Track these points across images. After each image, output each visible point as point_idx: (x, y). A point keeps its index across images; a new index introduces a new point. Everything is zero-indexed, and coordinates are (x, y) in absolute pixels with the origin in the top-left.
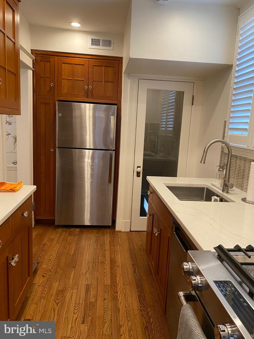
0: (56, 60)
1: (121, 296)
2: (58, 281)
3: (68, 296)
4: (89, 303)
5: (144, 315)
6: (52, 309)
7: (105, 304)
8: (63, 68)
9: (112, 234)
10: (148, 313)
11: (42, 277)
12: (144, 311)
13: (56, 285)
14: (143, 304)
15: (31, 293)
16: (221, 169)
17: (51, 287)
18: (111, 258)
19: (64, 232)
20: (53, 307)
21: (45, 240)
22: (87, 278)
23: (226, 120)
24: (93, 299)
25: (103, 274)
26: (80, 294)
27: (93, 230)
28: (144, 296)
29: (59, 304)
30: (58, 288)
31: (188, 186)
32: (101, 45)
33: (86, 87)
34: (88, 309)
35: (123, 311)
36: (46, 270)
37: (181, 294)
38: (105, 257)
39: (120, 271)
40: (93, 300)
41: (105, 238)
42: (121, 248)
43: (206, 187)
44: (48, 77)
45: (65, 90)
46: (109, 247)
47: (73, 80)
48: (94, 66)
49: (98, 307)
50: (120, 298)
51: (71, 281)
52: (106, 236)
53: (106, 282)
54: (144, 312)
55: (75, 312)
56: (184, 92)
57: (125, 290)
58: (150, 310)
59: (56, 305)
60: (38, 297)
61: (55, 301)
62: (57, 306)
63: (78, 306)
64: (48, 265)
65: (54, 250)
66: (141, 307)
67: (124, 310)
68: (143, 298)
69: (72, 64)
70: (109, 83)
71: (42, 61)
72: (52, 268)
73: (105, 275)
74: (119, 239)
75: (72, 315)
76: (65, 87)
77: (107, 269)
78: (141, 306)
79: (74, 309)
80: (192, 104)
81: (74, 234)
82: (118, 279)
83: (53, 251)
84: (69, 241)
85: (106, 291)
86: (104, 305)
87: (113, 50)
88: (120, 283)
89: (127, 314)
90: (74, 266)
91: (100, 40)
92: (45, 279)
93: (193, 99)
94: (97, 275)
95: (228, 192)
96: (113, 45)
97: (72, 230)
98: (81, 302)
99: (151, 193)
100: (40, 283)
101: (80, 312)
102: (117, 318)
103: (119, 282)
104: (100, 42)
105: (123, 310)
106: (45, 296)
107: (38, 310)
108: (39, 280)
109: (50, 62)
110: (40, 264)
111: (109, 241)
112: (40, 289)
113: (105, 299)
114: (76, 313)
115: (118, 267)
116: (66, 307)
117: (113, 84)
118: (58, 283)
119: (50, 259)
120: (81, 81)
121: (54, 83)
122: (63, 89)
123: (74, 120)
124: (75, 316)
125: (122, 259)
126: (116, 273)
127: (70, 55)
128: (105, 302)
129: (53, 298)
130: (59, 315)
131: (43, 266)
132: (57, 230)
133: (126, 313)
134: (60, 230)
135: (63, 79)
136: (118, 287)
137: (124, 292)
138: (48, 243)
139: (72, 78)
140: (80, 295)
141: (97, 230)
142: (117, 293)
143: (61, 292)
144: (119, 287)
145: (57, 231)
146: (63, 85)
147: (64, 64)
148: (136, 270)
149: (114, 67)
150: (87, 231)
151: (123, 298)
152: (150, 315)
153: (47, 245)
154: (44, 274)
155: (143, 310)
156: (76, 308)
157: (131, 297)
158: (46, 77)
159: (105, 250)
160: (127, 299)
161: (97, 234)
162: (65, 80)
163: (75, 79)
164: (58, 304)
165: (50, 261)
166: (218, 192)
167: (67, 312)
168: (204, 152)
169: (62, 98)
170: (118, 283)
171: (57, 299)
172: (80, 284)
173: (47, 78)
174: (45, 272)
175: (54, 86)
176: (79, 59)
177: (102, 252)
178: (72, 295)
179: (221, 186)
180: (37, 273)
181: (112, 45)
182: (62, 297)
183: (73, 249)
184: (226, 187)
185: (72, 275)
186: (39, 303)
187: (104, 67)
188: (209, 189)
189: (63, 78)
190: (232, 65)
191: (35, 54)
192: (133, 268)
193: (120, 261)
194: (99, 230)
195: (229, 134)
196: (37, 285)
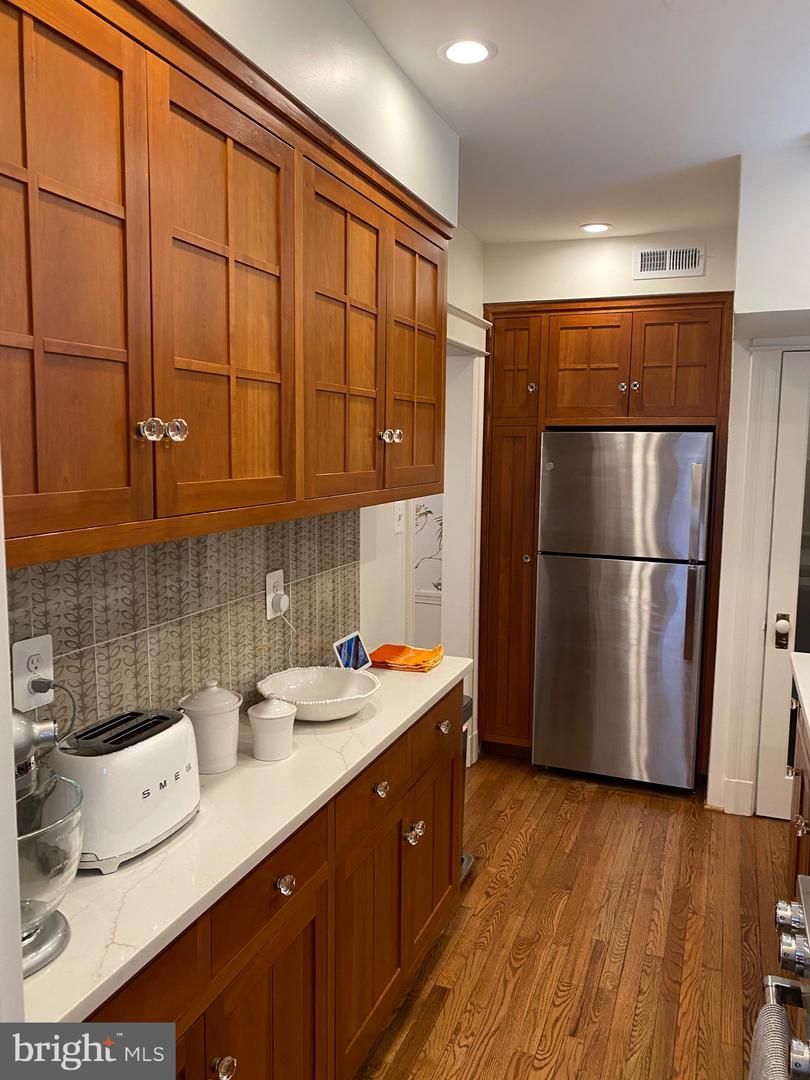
0: (545, 323)
1: (689, 996)
2: (523, 914)
3: (544, 956)
4: (595, 990)
6: (499, 980)
7: (639, 1005)
8: (562, 341)
9: (694, 816)
11: (485, 896)
13: (516, 923)
15: (456, 928)
17: (504, 926)
18: (678, 885)
19: (555, 789)
20: (503, 977)
21: (503, 802)
22: (600, 925)
24: (608, 984)
25: (648, 923)
26: (576, 960)
27: (636, 796)
29: (520, 971)
30: (520, 931)
32: (668, 267)
33: (623, 387)
34: (591, 1005)
35: (688, 1038)
36: (495, 880)
38: (660, 877)
39: (699, 928)
40: (609, 986)
41: (670, 824)
42: (713, 862)
44: (523, 370)
45: (565, 400)
46: (676, 851)
47: (588, 370)
48: (646, 325)
49: (618, 1007)
50: (687, 1000)
51: (555, 923)
52: (672, 819)
53: (650, 946)
55: (557, 1003)
57: (704, 982)
59: (511, 973)
60: (471, 941)
61: (510, 963)
62: (514, 975)
63: (565, 988)
64: (502, 869)
65: (523, 831)
66: (744, 1040)
67: (692, 1034)
69: (586, 328)
70: (692, 369)
71: (510, 330)
72: (512, 878)
73: (653, 928)
74: (713, 834)
75: (548, 1007)
76: (567, 389)
77: (661, 913)
79: (556, 994)
81: (581, 798)
82: (688, 946)
83: (520, 836)
84: (564, 815)
85: (648, 970)
86: (636, 1007)
87: (704, 276)
88: (693, 958)
89: (700, 1049)
90: (570, 884)
91: (664, 253)
92: (492, 902)
94: (630, 922)
96: (705, 262)
97: (576, 784)
98: (575, 982)
100: (478, 910)
101: (568, 1008)
103: (690, 957)
104: (664, 259)
105: (689, 1033)
106: (486, 942)
107: (468, 972)
108: (475, 901)
109: (528, 329)
110: (483, 861)
111: (679, 834)
112: (477, 923)
113: (640, 992)
114: (558, 1006)
115: (694, 913)
116: (535, 983)
117: (703, 369)
118: (521, 918)
119: (508, 855)
120: (610, 372)
121: (538, 385)
122: (559, 396)
123: (595, 478)
124: (556, 1012)
125: (711, 894)
126: (685, 929)
127: (582, 306)
128: (641, 998)
129: (504, 953)
130: (515, 998)
131: (489, 869)
132: (535, 779)
133: (698, 1045)
134: (543, 780)
135: (560, 370)
136: (685, 968)
137: (700, 985)
138: (509, 812)
139: (585, 366)
140: (575, 963)
141: (649, 798)
142: (680, 984)
143: (527, 945)
144: (687, 970)
145: (536, 783)
146: (560, 386)
147: (564, 331)
148: (752, 937)
149: (707, 322)
150: (619, 795)
151: (696, 1002)
153: (506, 815)
154: (490, 890)
156: (560, 994)
157: (721, 1008)
158: (519, 370)
159: (662, 858)
161: (646, 807)
162: (566, 373)
163: (593, 366)
164: (515, 971)
165: (508, 858)
167: (537, 997)
169: (559, 419)
170: (686, 958)
171: (515, 959)
172: (579, 934)
173: (521, 373)
174: (492, 885)
175: (537, 392)
176: (606, 311)
177: (654, 861)
178: (554, 958)
180: (475, 883)
181: (701, 262)
182: (528, 956)
183: (573, 838)
185: (561, 907)
186: (471, 956)
187: (676, 325)
189: (562, 366)
191: (494, 314)
192: (742, 927)
193: (703, 898)
194: (654, 798)
196: (470, 913)
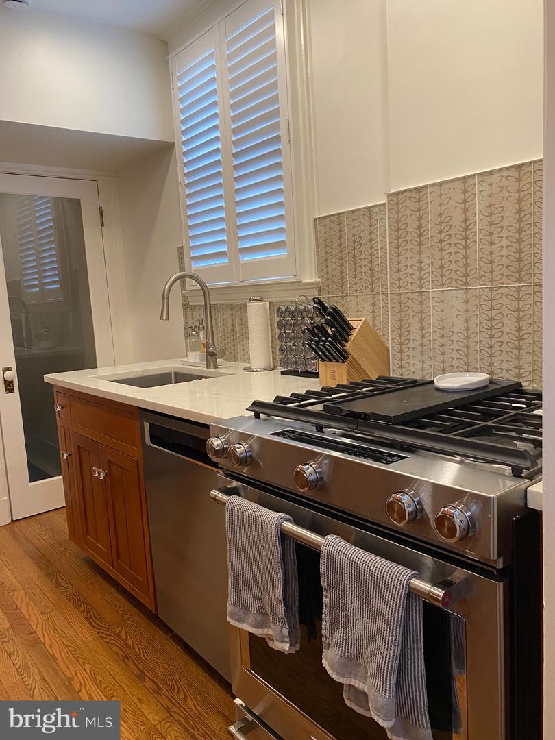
1: (46, 635)
5: (112, 642)
7: (16, 662)
10: (119, 636)
12: (110, 635)
14: (102, 626)
16: (193, 333)
23: (181, 245)
28: (99, 614)
31: (139, 375)
35: (64, 655)
37: (214, 493)
39: (24, 596)
43: (173, 371)
54: (109, 638)
56: (79, 200)
57: (49, 621)
58: (120, 628)
66: (98, 633)
67: (64, 652)
68: (96, 618)
78: (99, 631)
80: (103, 225)
82: (24, 610)
86: (14, 665)
88: (32, 615)
89: (75, 656)
93: (101, 215)
95: (216, 367)
99: (62, 408)
102: (54, 670)
103: (30, 615)
105: (62, 653)
113: (10, 655)
115: (13, 591)
125: (17, 575)
126: (14, 602)
128: (13, 658)
133: (73, 655)
136: (31, 622)
137: (49, 626)
142: (35, 632)
144: (33, 622)
148: (61, 581)
151: (53, 634)
152: (124, 636)
155: (106, 635)
157: (71, 626)
160: (62, 635)
166: (200, 371)
168: (164, 298)
170: (28, 617)
179: (201, 360)
184: (211, 357)
188: (179, 373)
190: (174, 144)
192: (51, 580)
195: (193, 269)
